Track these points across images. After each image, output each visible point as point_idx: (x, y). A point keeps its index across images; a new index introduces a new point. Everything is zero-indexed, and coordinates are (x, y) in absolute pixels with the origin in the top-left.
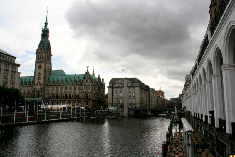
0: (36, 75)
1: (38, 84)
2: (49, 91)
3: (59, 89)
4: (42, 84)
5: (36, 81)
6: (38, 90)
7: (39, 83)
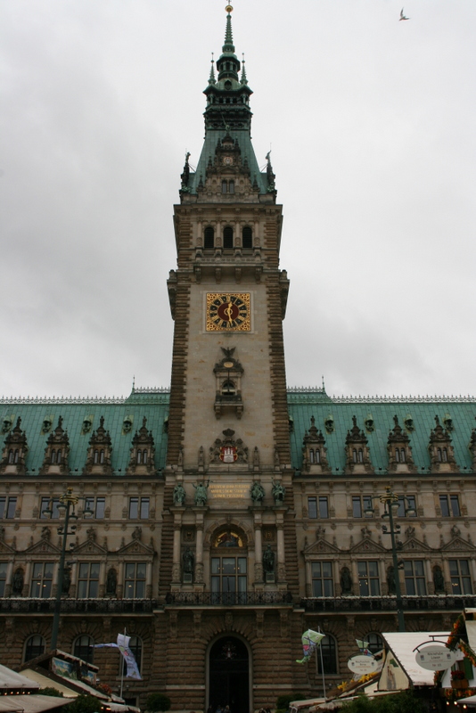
0: (190, 375)
1: (217, 456)
2: (329, 531)
3: (430, 513)
4: (267, 454)
5: (201, 431)
6: (229, 513)
7: (228, 441)
